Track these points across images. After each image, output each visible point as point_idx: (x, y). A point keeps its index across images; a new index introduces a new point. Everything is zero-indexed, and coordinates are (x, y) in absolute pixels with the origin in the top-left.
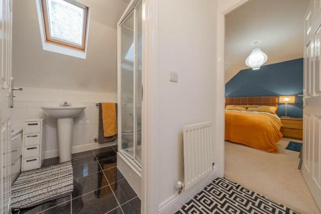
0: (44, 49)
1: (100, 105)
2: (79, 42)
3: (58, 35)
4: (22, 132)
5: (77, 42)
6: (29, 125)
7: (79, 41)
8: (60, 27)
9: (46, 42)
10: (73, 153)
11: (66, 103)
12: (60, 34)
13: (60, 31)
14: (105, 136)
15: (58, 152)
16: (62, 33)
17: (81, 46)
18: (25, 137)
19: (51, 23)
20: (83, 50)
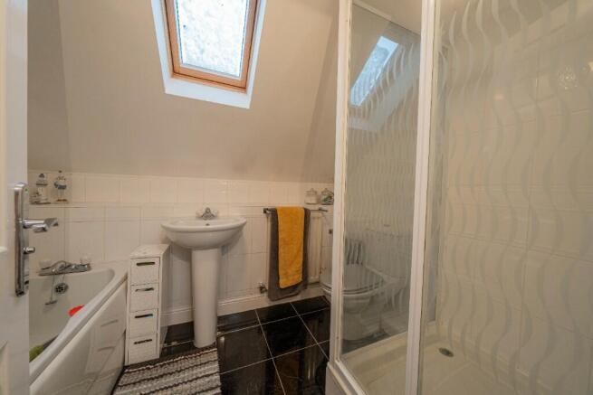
0: (167, 91)
1: (273, 214)
2: (235, 71)
3: (194, 57)
4: (126, 278)
5: (231, 72)
6: (138, 264)
7: (234, 69)
8: (199, 36)
9: (172, 76)
10: (221, 314)
11: (208, 211)
12: (199, 55)
13: (199, 48)
14: (282, 287)
15: (192, 313)
16: (202, 51)
17: (239, 79)
18: (131, 291)
19: (181, 27)
20: (244, 88)
